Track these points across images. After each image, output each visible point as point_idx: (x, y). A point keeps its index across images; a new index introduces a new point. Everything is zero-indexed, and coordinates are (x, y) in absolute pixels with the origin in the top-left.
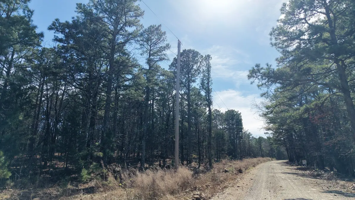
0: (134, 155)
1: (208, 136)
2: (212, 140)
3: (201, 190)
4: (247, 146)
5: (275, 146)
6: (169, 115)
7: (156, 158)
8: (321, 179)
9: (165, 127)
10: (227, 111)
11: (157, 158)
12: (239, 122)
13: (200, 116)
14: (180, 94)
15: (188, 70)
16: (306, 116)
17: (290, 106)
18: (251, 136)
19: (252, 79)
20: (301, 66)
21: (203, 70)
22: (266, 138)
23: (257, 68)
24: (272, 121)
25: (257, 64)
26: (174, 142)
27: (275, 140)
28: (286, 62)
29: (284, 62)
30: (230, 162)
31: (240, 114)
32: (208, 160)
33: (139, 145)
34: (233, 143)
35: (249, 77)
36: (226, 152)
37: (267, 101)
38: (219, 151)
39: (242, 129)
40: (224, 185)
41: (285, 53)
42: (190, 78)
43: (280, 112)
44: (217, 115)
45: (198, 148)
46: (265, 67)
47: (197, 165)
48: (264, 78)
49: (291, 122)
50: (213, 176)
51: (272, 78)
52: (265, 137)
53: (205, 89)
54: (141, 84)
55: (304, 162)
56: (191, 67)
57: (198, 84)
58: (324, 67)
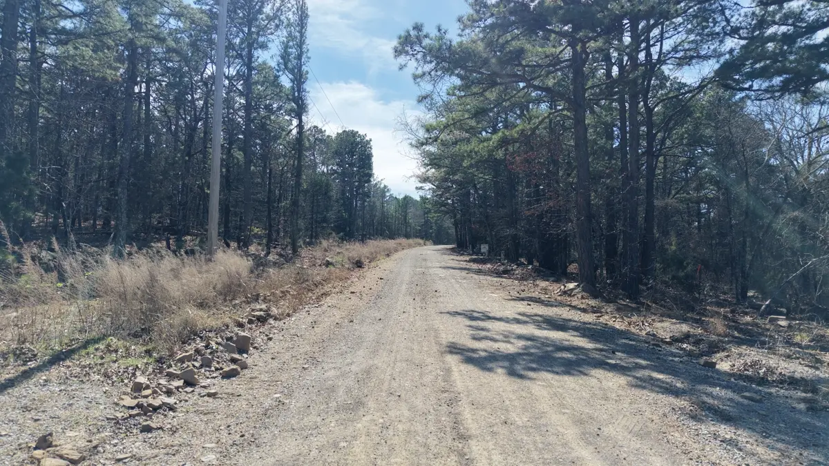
0: (94, 225)
1: (293, 187)
2: (301, 197)
3: (270, 301)
4: (377, 214)
5: (433, 216)
6: (192, 129)
7: (156, 233)
8: (510, 278)
9: (183, 157)
10: (340, 131)
11: (159, 234)
12: (365, 161)
13: (276, 138)
14: (225, 75)
15: (249, 15)
16: (500, 154)
17: (473, 132)
18: (388, 194)
19: (402, 59)
20: (507, 42)
21: (288, 20)
22: (418, 199)
23: (416, 33)
24: (433, 161)
25: (416, 24)
26: (206, 198)
27: (436, 204)
28: (478, 29)
29: (473, 29)
30: (338, 246)
31: (368, 142)
32: (289, 240)
33: (108, 198)
34: (347, 204)
35: (398, 52)
36: (332, 225)
37: (428, 116)
38: (316, 222)
39: (370, 175)
40: (322, 291)
41: (478, 8)
42: (254, 36)
43: (453, 144)
44: (316, 139)
45: (266, 213)
46: (434, 33)
47: (263, 250)
48: (428, 58)
49: (471, 166)
50: (298, 273)
51: (445, 61)
52: (416, 196)
53: (292, 72)
54: (112, 32)
55: (485, 248)
56: (257, 7)
57: (272, 57)
58: (548, 53)
